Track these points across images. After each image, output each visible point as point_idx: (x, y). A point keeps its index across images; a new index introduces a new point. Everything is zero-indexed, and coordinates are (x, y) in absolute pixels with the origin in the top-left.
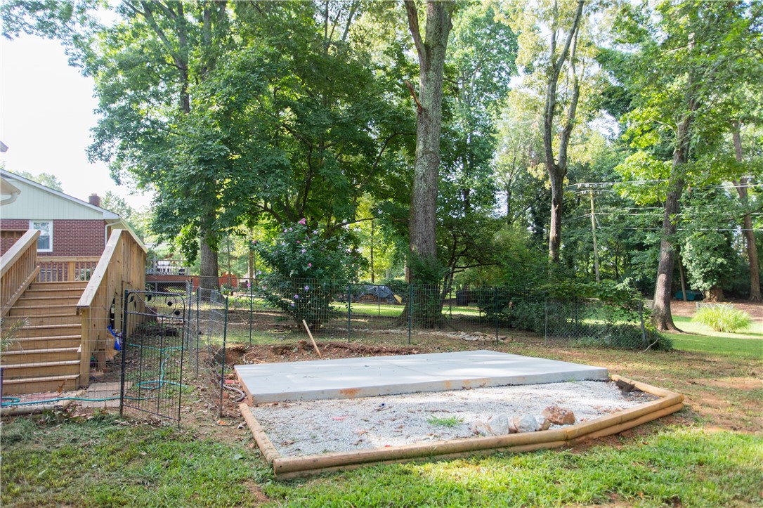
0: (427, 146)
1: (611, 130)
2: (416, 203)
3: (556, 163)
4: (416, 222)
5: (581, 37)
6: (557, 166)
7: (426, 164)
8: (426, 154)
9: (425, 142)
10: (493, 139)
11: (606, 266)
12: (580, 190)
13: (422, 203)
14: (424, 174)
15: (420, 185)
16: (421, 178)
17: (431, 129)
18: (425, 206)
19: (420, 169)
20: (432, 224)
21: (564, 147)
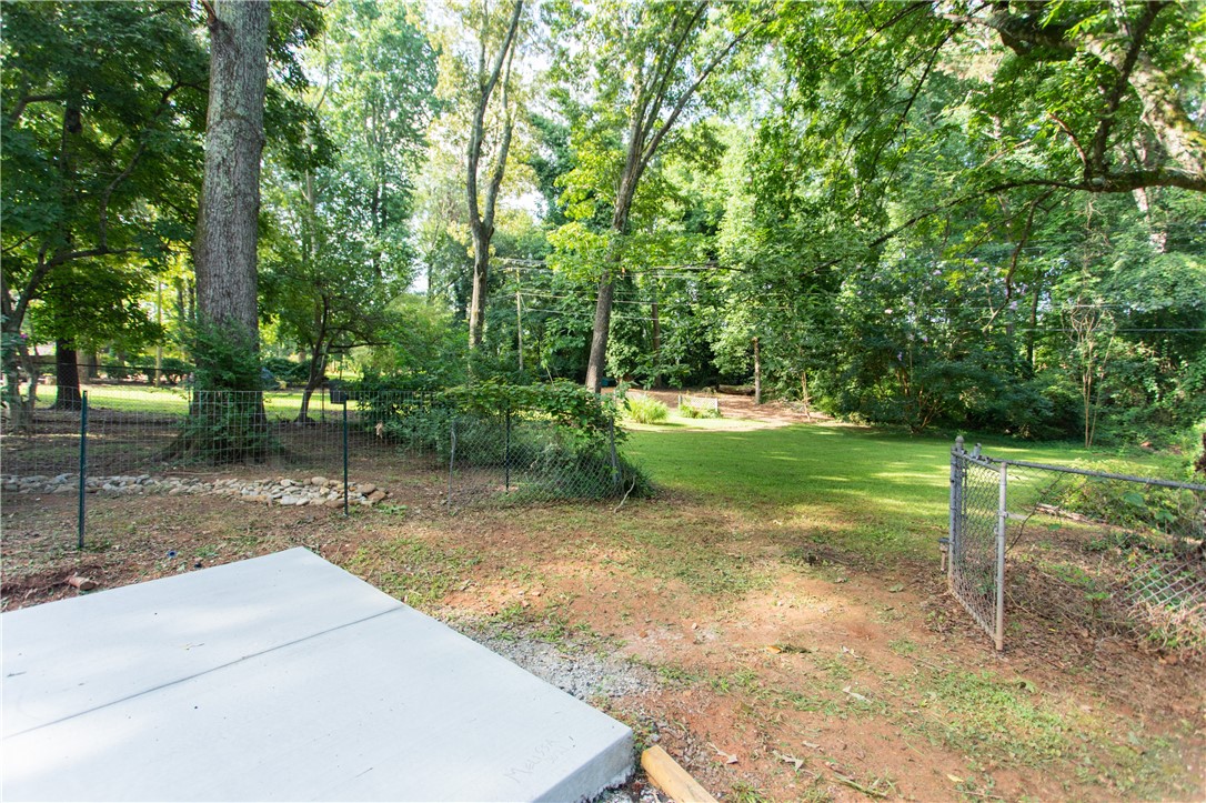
0: (232, 103)
1: (539, 206)
2: (208, 215)
3: (482, 220)
4: (207, 253)
5: (515, 69)
6: (483, 224)
7: (228, 138)
8: (229, 118)
9: (225, 94)
10: (409, 195)
11: (529, 351)
12: (506, 266)
13: (221, 217)
14: (224, 159)
15: (216, 179)
16: (218, 166)
17: (238, 70)
18: (227, 224)
19: (216, 148)
20: (243, 262)
21: (492, 200)
